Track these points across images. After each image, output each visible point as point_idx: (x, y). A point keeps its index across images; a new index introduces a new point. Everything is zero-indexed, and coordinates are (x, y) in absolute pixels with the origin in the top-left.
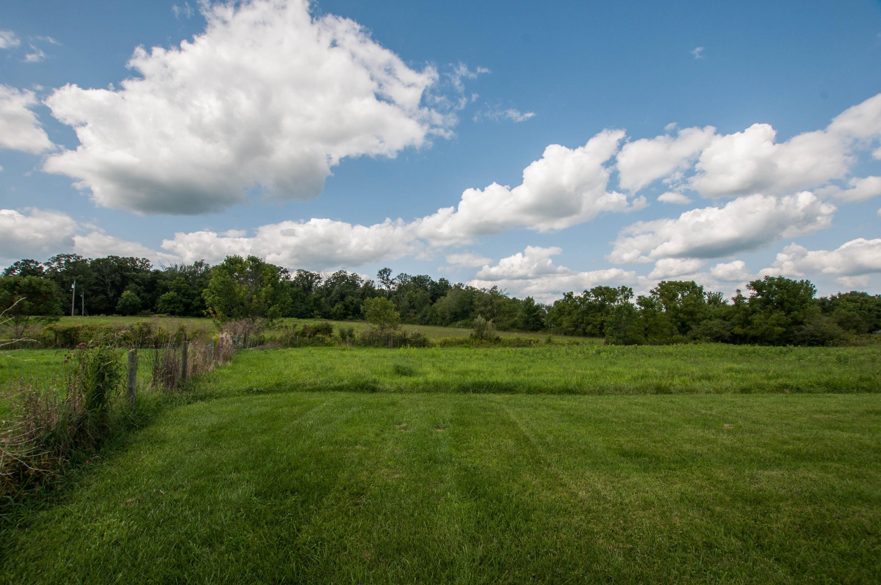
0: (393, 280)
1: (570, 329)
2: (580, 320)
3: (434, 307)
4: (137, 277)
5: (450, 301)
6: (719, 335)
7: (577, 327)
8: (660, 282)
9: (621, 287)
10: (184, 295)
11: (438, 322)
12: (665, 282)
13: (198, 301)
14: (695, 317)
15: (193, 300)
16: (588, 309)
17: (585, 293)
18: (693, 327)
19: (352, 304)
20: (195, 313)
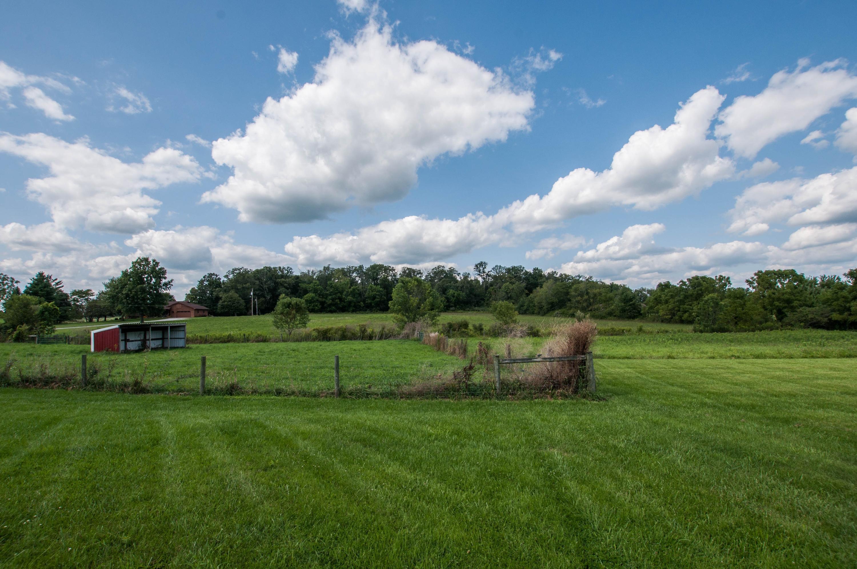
0: (489, 272)
1: (667, 317)
2: (676, 309)
3: (531, 298)
4: (286, 282)
5: (546, 292)
6: (815, 321)
7: (674, 315)
8: (756, 272)
9: (718, 276)
10: (319, 295)
11: (536, 312)
12: (761, 272)
13: (330, 299)
14: (792, 305)
15: (326, 298)
16: (684, 298)
17: (681, 283)
18: (788, 314)
19: (454, 297)
20: (329, 309)
